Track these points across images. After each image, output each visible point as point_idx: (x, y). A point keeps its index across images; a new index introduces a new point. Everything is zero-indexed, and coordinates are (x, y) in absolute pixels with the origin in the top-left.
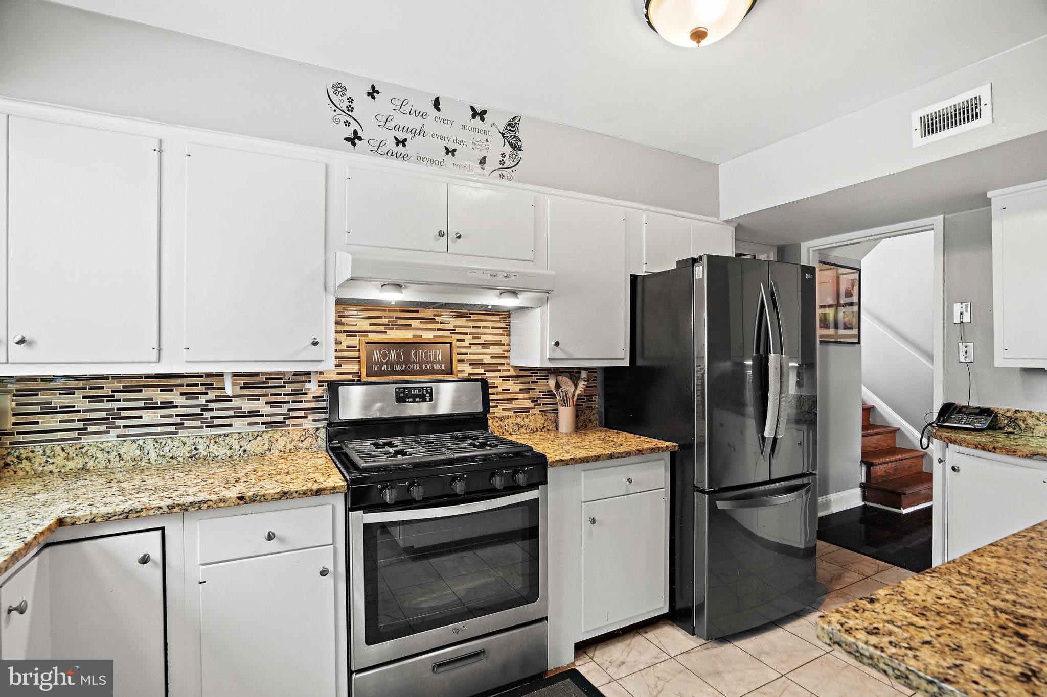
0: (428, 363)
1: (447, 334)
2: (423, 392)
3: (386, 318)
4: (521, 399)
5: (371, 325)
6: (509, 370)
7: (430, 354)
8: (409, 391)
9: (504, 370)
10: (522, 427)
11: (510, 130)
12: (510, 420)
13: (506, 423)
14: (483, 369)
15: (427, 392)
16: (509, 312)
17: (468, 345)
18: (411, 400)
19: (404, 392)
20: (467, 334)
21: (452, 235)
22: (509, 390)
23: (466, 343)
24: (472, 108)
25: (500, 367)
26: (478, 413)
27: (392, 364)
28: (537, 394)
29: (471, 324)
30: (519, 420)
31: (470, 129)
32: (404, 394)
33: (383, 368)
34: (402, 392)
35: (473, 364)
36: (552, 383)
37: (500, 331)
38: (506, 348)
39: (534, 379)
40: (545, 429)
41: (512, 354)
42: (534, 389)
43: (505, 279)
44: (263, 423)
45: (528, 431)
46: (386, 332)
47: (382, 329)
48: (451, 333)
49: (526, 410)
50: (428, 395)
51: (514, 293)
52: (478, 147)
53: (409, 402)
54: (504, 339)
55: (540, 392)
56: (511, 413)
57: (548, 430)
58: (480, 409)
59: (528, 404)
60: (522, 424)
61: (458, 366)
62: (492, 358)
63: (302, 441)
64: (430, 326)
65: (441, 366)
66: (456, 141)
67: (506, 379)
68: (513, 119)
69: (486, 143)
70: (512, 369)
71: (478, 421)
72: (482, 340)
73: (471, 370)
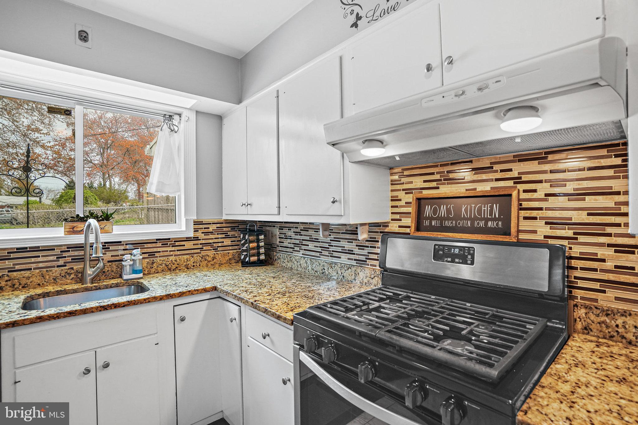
0: (481, 219)
1: (510, 183)
2: (464, 252)
3: (438, 173)
5: (425, 181)
6: (628, 236)
7: (484, 210)
8: (450, 250)
9: (618, 236)
14: (573, 232)
15: (469, 254)
17: (543, 196)
18: (449, 259)
19: (443, 251)
20: (540, 182)
23: (540, 194)
25: (608, 230)
27: (441, 219)
29: (547, 167)
32: (444, 252)
33: (433, 224)
34: (441, 250)
35: (553, 223)
37: (608, 173)
38: (619, 199)
41: (632, 209)
43: (480, 93)
44: (355, 260)
46: (438, 188)
47: (434, 184)
48: (515, 183)
50: (469, 257)
53: (447, 261)
54: (615, 185)
61: (518, 225)
62: (589, 214)
63: (372, 279)
64: (486, 176)
65: (497, 224)
72: (570, 188)
73: (547, 230)
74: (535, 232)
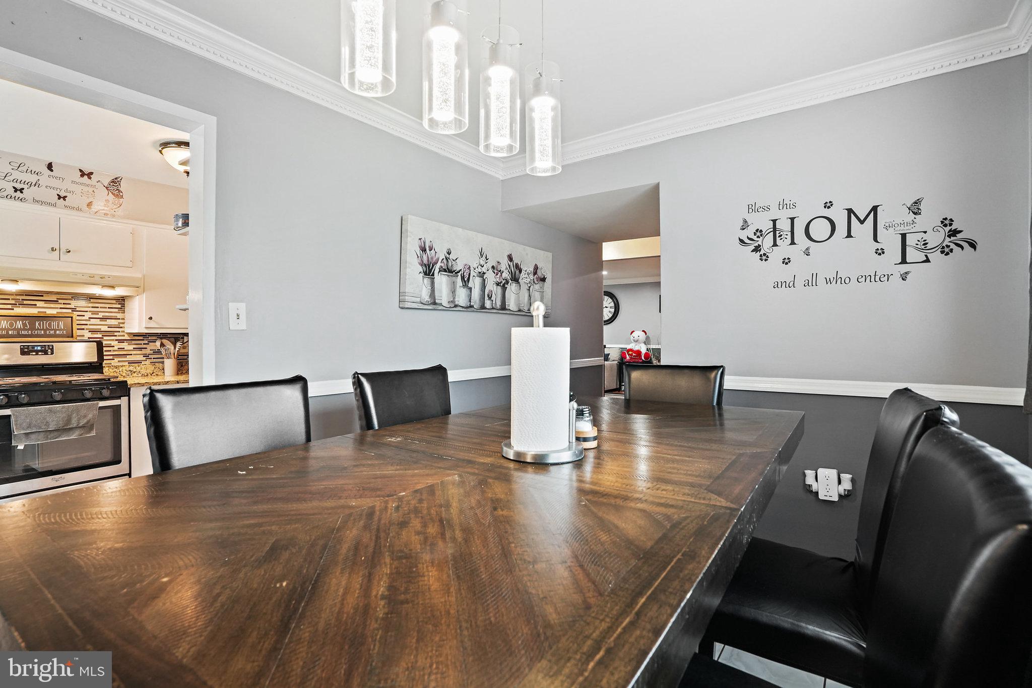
0: (52, 330)
1: (70, 311)
2: (45, 348)
3: (13, 299)
4: (134, 354)
6: (124, 336)
7: (53, 324)
8: (33, 348)
9: (119, 336)
10: (135, 372)
11: (113, 185)
12: (124, 368)
13: (121, 370)
14: (101, 335)
16: (123, 297)
17: (88, 319)
18: (34, 353)
19: (28, 348)
20: (87, 311)
21: (63, 250)
22: (124, 348)
23: (86, 317)
24: (81, 171)
25: (116, 334)
26: (94, 363)
27: (18, 330)
28: (148, 352)
29: (91, 305)
30: (131, 368)
31: (79, 183)
32: (28, 350)
33: (10, 333)
34: (26, 348)
35: (92, 331)
36: (158, 343)
37: (117, 310)
38: (121, 321)
39: (147, 342)
40: (154, 374)
41: (125, 325)
42: (146, 348)
43: (101, 279)
45: (140, 375)
46: (13, 309)
47: (9, 306)
48: (72, 311)
49: (139, 362)
50: (49, 350)
51: (113, 287)
52: (85, 195)
53: (32, 355)
54: (119, 315)
55: (150, 350)
56: (127, 363)
57: (157, 375)
58: (95, 360)
59: (141, 358)
60: (135, 370)
61: (76, 332)
62: (108, 327)
65: (63, 332)
66: (66, 191)
67: (121, 341)
68: (116, 179)
69: (93, 193)
70: (126, 335)
71: (96, 367)
72: (100, 315)
73: (90, 335)
74: (84, 336)
